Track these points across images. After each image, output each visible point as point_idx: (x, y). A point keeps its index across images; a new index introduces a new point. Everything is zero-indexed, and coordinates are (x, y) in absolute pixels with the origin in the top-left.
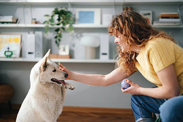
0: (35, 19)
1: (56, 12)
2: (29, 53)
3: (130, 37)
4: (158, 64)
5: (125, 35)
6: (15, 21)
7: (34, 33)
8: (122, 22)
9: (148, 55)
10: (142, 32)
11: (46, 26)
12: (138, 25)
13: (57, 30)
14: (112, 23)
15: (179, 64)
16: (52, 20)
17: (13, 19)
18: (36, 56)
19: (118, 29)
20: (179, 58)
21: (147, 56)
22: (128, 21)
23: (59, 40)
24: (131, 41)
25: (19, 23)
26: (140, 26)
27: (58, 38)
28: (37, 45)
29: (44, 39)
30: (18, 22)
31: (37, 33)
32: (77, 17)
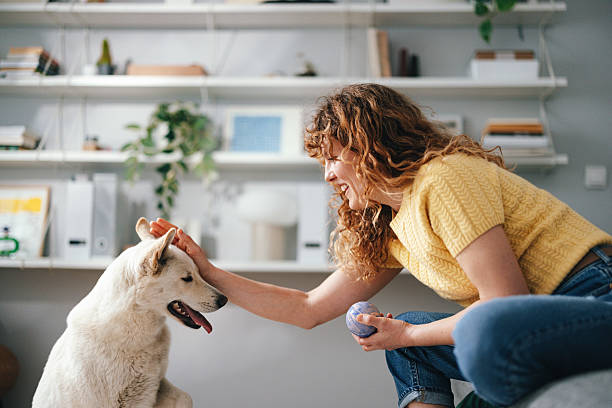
0: (95, 139)
1: (163, 116)
2: (73, 243)
3: (365, 154)
4: (458, 227)
5: (352, 149)
6: (32, 144)
7: (91, 179)
8: (346, 113)
9: (423, 207)
10: (404, 140)
11: (131, 158)
12: (392, 119)
13: (164, 169)
14: (316, 119)
15: (518, 225)
16: (148, 142)
17: (25, 135)
18: (93, 253)
19: (334, 135)
20: (517, 207)
21: (421, 209)
22: (362, 108)
23: (170, 201)
24: (369, 165)
25: (44, 148)
26: (398, 122)
27: (167, 193)
28: (97, 216)
29: (121, 198)
30: (40, 146)
31: (99, 178)
32: (229, 132)
